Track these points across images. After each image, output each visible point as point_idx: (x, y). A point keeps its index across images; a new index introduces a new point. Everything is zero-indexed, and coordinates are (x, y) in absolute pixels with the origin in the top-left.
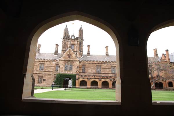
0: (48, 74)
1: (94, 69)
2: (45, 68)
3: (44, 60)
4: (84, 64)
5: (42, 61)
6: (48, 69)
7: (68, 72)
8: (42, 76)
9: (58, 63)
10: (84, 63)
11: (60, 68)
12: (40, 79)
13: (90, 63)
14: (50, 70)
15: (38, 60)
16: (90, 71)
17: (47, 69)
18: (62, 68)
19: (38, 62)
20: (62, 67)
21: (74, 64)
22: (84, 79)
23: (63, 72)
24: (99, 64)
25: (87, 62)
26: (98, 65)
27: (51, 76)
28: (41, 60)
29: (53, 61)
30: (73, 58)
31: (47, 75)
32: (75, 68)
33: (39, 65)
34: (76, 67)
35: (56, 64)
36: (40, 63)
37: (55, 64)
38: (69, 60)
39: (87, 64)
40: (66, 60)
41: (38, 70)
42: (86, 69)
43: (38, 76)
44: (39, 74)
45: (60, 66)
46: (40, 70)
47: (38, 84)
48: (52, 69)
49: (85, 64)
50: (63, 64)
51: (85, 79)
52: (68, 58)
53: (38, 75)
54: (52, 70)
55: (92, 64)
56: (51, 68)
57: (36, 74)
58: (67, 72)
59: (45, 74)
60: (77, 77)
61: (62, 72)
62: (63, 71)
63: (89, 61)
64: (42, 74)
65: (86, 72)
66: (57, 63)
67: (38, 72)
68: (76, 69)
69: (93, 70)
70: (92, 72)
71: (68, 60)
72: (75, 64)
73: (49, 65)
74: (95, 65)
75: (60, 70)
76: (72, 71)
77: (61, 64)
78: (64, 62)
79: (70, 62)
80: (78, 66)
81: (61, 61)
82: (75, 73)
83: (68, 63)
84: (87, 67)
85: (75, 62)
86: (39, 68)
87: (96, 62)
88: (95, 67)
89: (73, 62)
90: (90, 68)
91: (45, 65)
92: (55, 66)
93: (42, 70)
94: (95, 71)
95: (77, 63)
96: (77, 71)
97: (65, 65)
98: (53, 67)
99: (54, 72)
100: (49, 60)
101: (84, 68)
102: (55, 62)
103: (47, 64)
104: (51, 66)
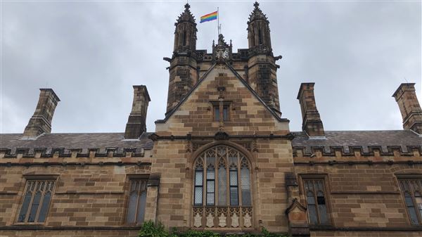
1: (387, 198)
2: (58, 206)
3: (56, 158)
4: (312, 169)
5: (46, 165)
6: (77, 214)
7: (223, 221)
10: (311, 164)
13: (351, 164)
14: (88, 215)
15: (20, 156)
16: (363, 213)
17: (69, 213)
18: (176, 192)
19: (17, 169)
20: (177, 180)
21: (260, 156)
23: (180, 224)
24: (410, 163)
25: (327, 159)
26: (406, 170)
28: (38, 159)
29: (116, 159)
30: (246, 123)
32: (271, 186)
33: (19, 186)
34: (279, 177)
35: (132, 178)
36: (29, 178)
37: (124, 180)
38: (222, 137)
39: (334, 171)
40: (200, 134)
41: (8, 224)
42: (336, 201)
45: (164, 180)
46: (22, 218)
48: (102, 210)
49: (321, 169)
50: (185, 161)
52: (215, 125)
55: (364, 168)
56: (99, 201)
58: (216, 221)
61: (173, 218)
62: (186, 213)
63: (340, 149)
65: (336, 224)
66: (137, 171)
68: (282, 196)
69: (382, 207)
70: (382, 223)
71: (212, 134)
72: (269, 157)
73: (87, 185)
74: (388, 171)
75: (157, 209)
76: (249, 209)
77: (171, 163)
78: (189, 150)
79: (227, 150)
80: (288, 169)
81: (169, 141)
82: (277, 224)
83: (218, 155)
84: (338, 191)
85: (268, 147)
86: (15, 205)
87: (389, 155)
88: (395, 189)
89: (248, 147)
90: (356, 194)
91: (62, 184)
92: (125, 188)
93: (36, 223)
94: (400, 215)
95: (279, 153)
96: (291, 207)
97: (194, 166)
98: (112, 193)
99: (116, 231)
100: (91, 152)
101: (321, 195)
102: (129, 168)
103: (76, 180)
104: (97, 191)
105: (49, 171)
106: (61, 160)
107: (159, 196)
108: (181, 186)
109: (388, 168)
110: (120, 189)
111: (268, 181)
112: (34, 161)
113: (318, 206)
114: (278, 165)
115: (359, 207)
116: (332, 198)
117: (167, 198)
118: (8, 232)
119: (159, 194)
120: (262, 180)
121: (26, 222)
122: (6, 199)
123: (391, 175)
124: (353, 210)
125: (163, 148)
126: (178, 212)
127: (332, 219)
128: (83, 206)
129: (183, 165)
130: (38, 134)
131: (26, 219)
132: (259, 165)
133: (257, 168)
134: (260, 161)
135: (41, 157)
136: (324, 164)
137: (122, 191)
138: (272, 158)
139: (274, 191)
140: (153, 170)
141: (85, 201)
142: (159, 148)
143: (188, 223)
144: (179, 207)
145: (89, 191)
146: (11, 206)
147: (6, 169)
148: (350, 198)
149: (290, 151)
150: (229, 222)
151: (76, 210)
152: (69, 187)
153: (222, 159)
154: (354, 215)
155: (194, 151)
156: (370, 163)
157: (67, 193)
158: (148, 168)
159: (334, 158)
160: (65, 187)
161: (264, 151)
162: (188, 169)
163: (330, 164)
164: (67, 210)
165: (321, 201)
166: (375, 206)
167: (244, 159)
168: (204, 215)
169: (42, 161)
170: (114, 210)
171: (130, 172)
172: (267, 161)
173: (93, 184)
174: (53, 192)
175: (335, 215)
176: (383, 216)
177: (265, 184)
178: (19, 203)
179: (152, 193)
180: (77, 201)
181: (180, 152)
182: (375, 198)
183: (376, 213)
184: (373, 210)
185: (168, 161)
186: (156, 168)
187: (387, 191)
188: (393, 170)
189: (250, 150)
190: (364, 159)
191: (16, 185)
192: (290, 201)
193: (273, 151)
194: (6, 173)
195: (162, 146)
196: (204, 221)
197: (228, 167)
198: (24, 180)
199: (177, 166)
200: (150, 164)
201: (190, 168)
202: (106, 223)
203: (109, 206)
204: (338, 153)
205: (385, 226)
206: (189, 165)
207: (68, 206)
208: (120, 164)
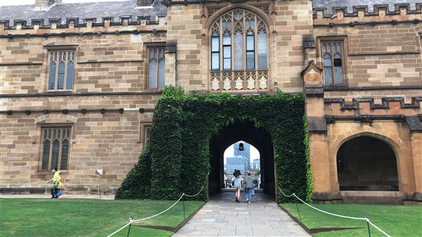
0: (103, 111)
1: (406, 58)
2: (82, 74)
3: (71, 29)
4: (332, 32)
5: (63, 35)
6: (101, 82)
7: (239, 84)
8: (67, 127)
9: (162, 39)
10: (331, 26)
11: (182, 57)
12: (56, 142)
13: (373, 24)
14: (112, 82)
15: (36, 27)
16: (379, 73)
17: (94, 80)
18: (193, 58)
19: (37, 40)
20: (194, 47)
21: (278, 18)
22: (366, 128)
23: (198, 88)
25: (348, 20)
27: (124, 122)
28: (54, 29)
29: (131, 28)
31: (100, 116)
32: (288, 49)
33: (42, 56)
34: (297, 40)
35: (149, 46)
36: (51, 48)
37: (142, 48)
39: (354, 32)
41: (41, 91)
42: (353, 63)
43: (43, 126)
44: (47, 112)
45: (180, 47)
46: (51, 86)
47: (43, 177)
48: (124, 77)
49: (341, 31)
50: (200, 27)
51: (375, 123)
53: (41, 118)
54: (124, 86)
55: (387, 28)
56: (120, 69)
57: (28, 112)
58: (233, 84)
59: (84, 111)
60: (315, 110)
61: (192, 82)
62: (204, 78)
63: (363, 8)
64: (66, 112)
65: (351, 84)
66: (154, 39)
67: (37, 104)
68: (298, 58)
69: (399, 67)
70: (396, 82)
72: (288, 19)
73: (106, 54)
74: (412, 30)
75: (176, 75)
76: (265, 72)
77: (187, 30)
78: (203, 16)
79: (244, 14)
80: (307, 32)
81: (182, 7)
82: (292, 85)
83: (234, 20)
84: (356, 53)
85: (287, 8)
86: (43, 75)
87: (416, 13)
88: (416, 49)
89: (266, 10)
90: (374, 55)
91: (83, 54)
92: (143, 57)
93: (65, 90)
94: (417, 74)
95: (299, 15)
96: (306, 69)
97: (210, 33)
98: (132, 62)
99: (140, 96)
100: (106, 21)
101: (337, 57)
102: (146, 36)
103: (95, 50)
104: (117, 60)
105: (68, 41)
106: (77, 30)
107: (177, 62)
108: (198, 52)
109: (413, 27)
110: (139, 58)
111: (286, 44)
112: (51, 32)
113: (334, 68)
114: (296, 28)
115: (376, 67)
116: (349, 60)
117: (185, 64)
118: (41, 98)
119: (176, 60)
120: (279, 44)
121: (55, 90)
122: (33, 69)
123: (415, 34)
124: (369, 71)
125: (177, 14)
126: (195, 77)
127: (347, 80)
128: (105, 74)
129: (199, 31)
130: (49, 4)
131: (56, 87)
132: (277, 28)
133: (274, 32)
134: (278, 24)
135: (57, 27)
136: (344, 25)
137: (141, 59)
138: (291, 20)
139: (290, 54)
140: (169, 37)
141: (107, 69)
142: (173, 13)
143: (206, 86)
144: (197, 72)
145: (109, 60)
146: (39, 76)
147: (26, 41)
148: (367, 59)
149: (310, 13)
150: (245, 85)
151: (100, 78)
152: (89, 56)
153: (238, 23)
154: (369, 76)
155: (209, 16)
156: (394, 23)
157: (88, 63)
158: (164, 36)
159: (355, 19)
160: (85, 56)
161: (283, 14)
162: (204, 35)
163: (351, 25)
164: (91, 78)
165: (338, 63)
166: (392, 66)
167: (262, 22)
168: (221, 79)
169: (59, 31)
170: (136, 77)
171: (146, 41)
172: (285, 23)
173: (112, 53)
174: (76, 62)
175: (350, 76)
176: (398, 75)
177: (282, 48)
178: (46, 72)
179: (170, 59)
180: (99, 70)
181: (195, 17)
182: (394, 58)
183: (392, 73)
184: (390, 70)
185: (183, 28)
186: (172, 35)
187: (407, 51)
188: (417, 29)
189: (268, 13)
190: (389, 19)
191: (39, 55)
192: (307, 63)
193: (292, 13)
194: (27, 44)
195: (175, 11)
196: (222, 84)
197: (244, 32)
198: (45, 51)
199: (193, 32)
200: (166, 31)
201: (206, 34)
202: (129, 89)
203: (130, 73)
204: (361, 14)
205: (399, 85)
206: (204, 31)
207: (91, 74)
208: (136, 33)
